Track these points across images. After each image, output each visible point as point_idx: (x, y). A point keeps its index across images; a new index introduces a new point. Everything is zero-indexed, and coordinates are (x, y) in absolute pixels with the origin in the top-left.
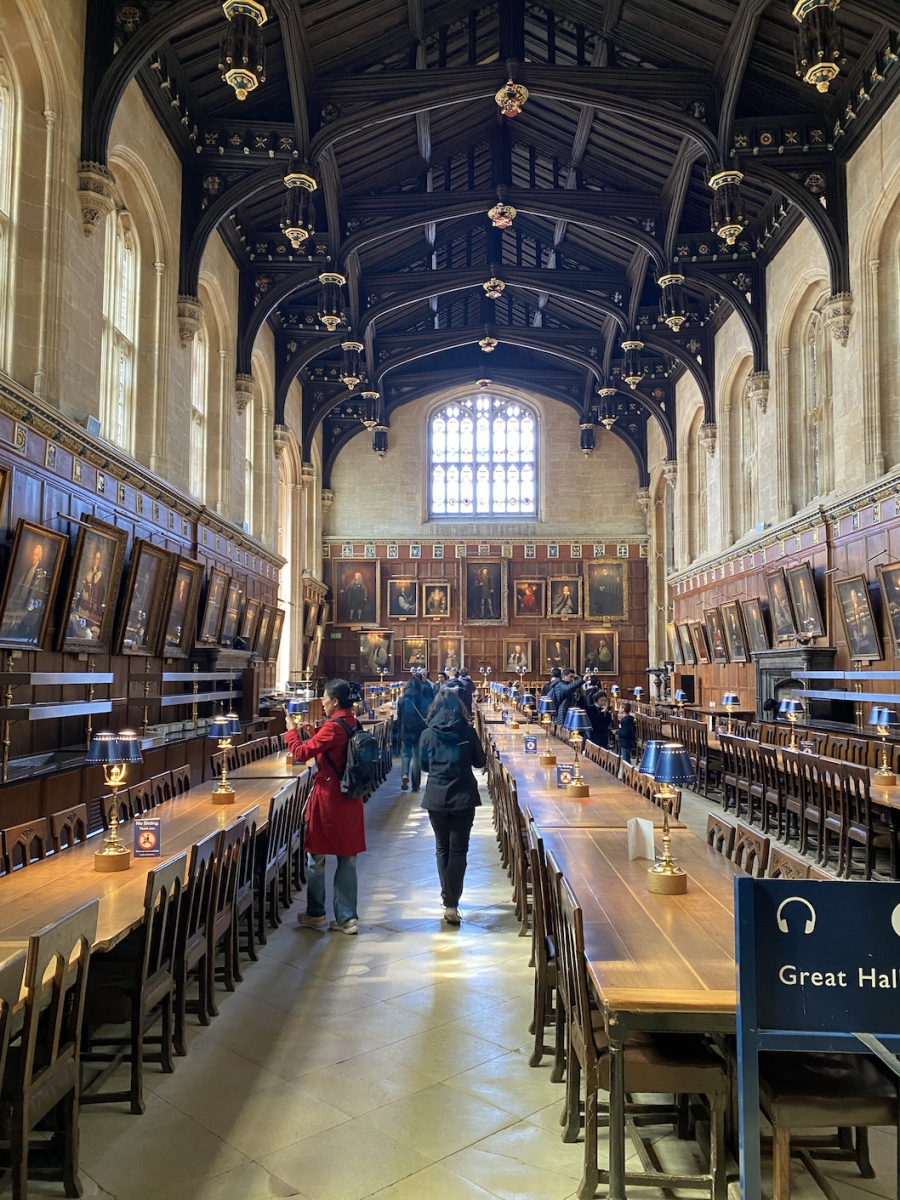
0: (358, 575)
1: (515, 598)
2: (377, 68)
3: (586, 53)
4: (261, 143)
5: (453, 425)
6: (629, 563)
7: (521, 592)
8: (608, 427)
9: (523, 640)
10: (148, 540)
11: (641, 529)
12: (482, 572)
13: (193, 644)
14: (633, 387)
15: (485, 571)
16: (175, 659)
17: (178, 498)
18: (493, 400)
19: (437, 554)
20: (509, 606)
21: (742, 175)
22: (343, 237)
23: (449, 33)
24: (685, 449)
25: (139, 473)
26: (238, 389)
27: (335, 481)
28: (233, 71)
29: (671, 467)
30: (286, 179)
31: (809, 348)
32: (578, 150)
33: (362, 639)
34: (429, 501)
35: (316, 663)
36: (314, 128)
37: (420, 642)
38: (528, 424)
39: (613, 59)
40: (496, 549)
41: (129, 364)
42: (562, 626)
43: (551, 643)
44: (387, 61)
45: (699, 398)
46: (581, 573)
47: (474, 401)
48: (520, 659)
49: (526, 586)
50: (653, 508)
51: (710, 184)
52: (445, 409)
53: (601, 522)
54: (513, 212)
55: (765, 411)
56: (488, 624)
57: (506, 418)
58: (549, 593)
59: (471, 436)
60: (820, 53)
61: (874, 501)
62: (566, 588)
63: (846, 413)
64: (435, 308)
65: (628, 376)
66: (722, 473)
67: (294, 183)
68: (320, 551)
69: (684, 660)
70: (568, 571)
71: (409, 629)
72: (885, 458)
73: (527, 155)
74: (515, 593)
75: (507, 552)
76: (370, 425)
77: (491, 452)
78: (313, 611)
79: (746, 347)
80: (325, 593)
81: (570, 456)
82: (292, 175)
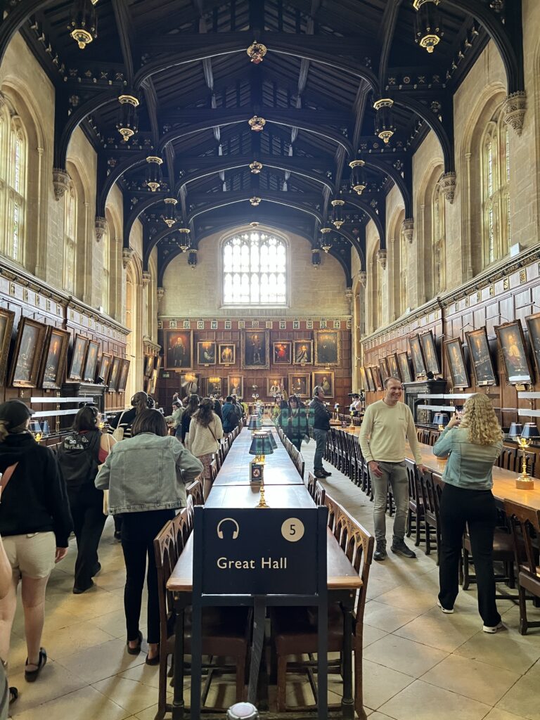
0: (179, 339)
1: (274, 353)
2: (176, 31)
3: (301, 26)
4: (104, 75)
5: (237, 248)
6: (341, 331)
7: (277, 349)
8: (326, 251)
9: (280, 377)
10: (31, 317)
11: (347, 312)
12: (254, 337)
13: (64, 381)
14: (338, 228)
15: (256, 337)
16: (52, 390)
17: (52, 292)
18: (260, 234)
19: (228, 326)
21: (392, 102)
22: (161, 135)
23: (219, 11)
24: (371, 264)
25: (24, 277)
26: (97, 226)
27: (165, 282)
28: (75, 31)
29: (363, 275)
30: (120, 98)
31: (436, 205)
32: (301, 85)
33: (182, 377)
34: (222, 296)
35: (153, 392)
36: (137, 67)
37: (218, 380)
38: (282, 249)
39: (317, 30)
40: (262, 324)
41: (21, 210)
42: (301, 369)
43: (295, 379)
44: (182, 27)
45: (377, 234)
46: (312, 338)
47: (249, 234)
48: (277, 389)
49: (280, 346)
50: (355, 300)
51: (374, 106)
52: (232, 239)
53: (324, 307)
54: (263, 121)
55: (411, 242)
57: (268, 245)
58: (294, 350)
59: (248, 256)
60: (428, 29)
61: (466, 295)
62: (304, 347)
63: (453, 243)
64: (223, 179)
65: (335, 221)
66: (390, 278)
67: (125, 101)
68: (156, 324)
69: (369, 389)
70: (305, 337)
71: (210, 371)
72: (473, 269)
73: (272, 87)
74: (274, 349)
75: (269, 325)
76: (184, 248)
77: (260, 266)
78: (150, 361)
79: (401, 204)
80: (159, 350)
81: (306, 268)
82: (124, 96)
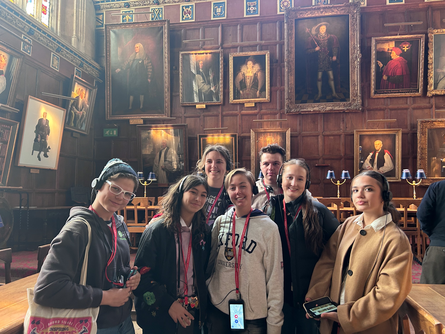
0: (138, 47)
1: (373, 66)
7: (383, 56)
9: (386, 132)
12: (318, 30)
15: (323, 29)
20: (362, 80)
56: (328, 108)
74: (373, 57)
